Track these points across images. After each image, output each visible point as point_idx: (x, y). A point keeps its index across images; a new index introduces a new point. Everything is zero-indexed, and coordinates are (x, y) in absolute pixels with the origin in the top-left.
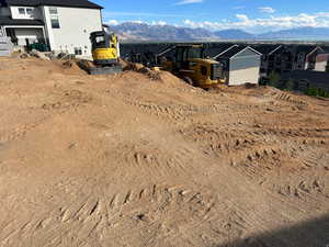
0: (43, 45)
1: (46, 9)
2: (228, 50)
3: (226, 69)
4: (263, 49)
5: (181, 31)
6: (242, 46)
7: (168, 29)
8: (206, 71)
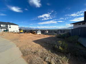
0: (7, 30)
1: (8, 25)
2: (37, 31)
3: (37, 33)
4: (41, 30)
5: (30, 28)
6: (38, 30)
7: (28, 28)
8: (34, 33)
